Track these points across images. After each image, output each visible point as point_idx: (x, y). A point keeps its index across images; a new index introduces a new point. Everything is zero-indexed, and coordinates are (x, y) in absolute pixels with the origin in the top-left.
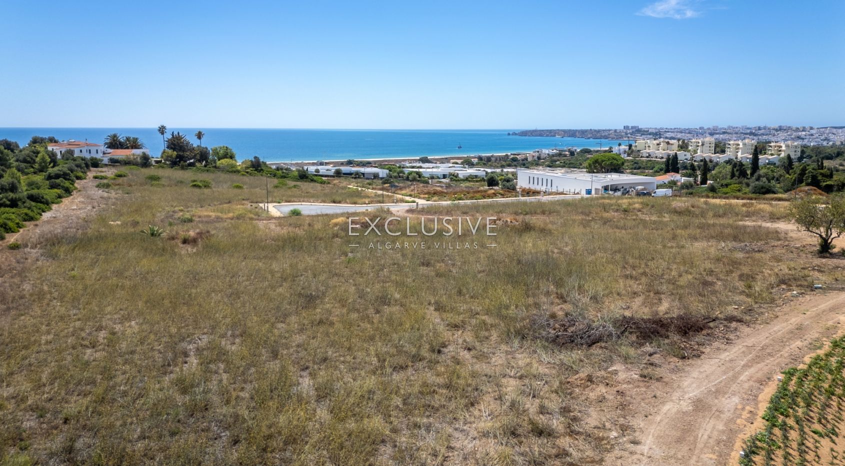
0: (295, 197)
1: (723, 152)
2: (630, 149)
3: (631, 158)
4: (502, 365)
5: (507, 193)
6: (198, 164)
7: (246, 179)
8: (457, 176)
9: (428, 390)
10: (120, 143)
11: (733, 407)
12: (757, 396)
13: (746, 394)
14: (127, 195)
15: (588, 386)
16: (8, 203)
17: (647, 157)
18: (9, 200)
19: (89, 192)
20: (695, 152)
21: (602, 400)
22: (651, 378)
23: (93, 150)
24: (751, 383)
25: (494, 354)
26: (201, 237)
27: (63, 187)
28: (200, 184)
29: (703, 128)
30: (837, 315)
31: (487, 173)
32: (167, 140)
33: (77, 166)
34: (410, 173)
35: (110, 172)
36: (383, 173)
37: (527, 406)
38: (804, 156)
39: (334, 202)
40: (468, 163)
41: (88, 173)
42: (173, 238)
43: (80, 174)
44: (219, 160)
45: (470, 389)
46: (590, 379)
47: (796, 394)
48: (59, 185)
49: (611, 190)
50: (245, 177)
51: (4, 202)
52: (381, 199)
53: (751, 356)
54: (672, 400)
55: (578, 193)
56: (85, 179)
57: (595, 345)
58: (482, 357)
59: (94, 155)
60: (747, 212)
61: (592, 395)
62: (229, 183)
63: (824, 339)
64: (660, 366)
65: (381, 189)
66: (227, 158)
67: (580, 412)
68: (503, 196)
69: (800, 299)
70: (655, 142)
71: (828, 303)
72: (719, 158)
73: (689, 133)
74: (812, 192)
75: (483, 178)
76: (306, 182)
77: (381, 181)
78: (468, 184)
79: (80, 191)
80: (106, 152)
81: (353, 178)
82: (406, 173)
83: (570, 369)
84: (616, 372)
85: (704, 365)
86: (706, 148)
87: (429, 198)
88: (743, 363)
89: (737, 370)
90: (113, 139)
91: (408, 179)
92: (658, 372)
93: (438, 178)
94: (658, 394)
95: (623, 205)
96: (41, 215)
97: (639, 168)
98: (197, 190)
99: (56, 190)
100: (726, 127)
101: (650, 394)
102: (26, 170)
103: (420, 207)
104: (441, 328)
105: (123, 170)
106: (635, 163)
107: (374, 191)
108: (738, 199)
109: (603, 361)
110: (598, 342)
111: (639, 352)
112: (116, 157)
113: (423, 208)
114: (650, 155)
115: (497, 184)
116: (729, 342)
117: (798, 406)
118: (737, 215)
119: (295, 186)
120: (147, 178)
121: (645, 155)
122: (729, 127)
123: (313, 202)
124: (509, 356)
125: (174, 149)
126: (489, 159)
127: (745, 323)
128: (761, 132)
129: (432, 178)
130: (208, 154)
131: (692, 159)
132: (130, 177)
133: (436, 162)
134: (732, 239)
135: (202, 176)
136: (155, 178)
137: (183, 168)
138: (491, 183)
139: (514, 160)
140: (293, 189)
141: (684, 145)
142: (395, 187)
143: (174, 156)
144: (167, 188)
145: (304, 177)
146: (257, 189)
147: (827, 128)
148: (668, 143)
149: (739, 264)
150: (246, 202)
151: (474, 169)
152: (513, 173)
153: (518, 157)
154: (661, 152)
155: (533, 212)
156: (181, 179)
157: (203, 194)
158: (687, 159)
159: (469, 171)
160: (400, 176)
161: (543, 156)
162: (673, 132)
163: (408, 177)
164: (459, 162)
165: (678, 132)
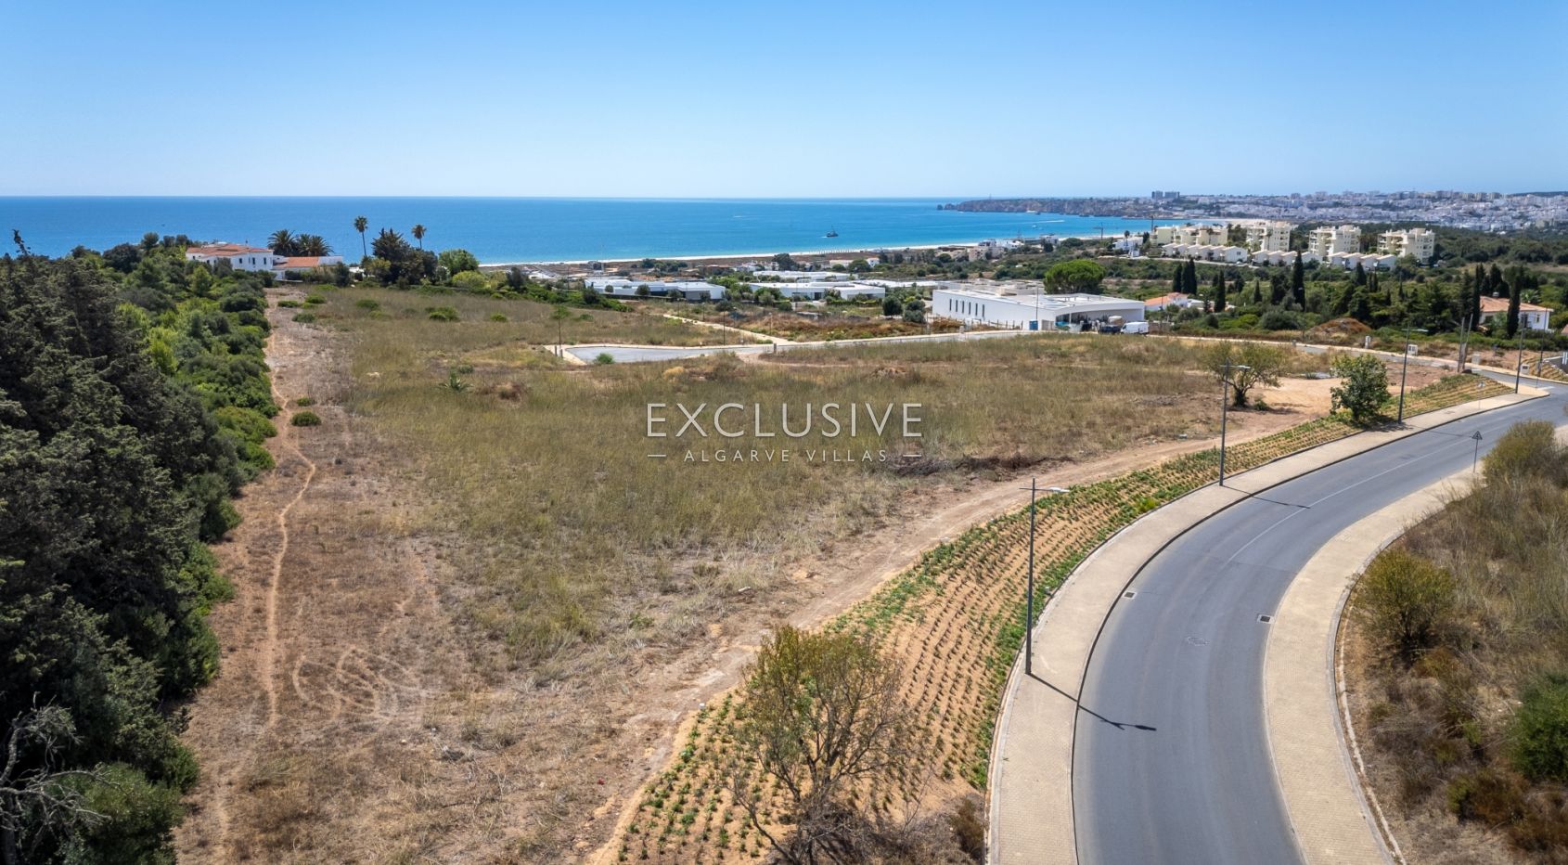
0: (593, 335)
1: (1304, 246)
2: (1145, 241)
3: (1146, 258)
4: (851, 487)
5: (909, 328)
6: (424, 281)
7: (505, 305)
8: (838, 296)
10: (293, 244)
14: (346, 333)
15: (913, 496)
17: (1174, 256)
19: (290, 329)
20: (1257, 247)
21: (919, 501)
22: (962, 491)
23: (259, 258)
25: (847, 481)
26: (518, 390)
27: (255, 322)
28: (444, 316)
30: (1163, 457)
31: (887, 289)
32: (372, 242)
34: (761, 292)
35: (296, 295)
36: (716, 291)
38: (1441, 255)
39: (652, 343)
40: (860, 268)
41: (268, 297)
42: (486, 392)
43: (261, 300)
44: (454, 273)
45: (823, 498)
46: (916, 492)
48: (253, 320)
49: (1073, 321)
50: (501, 301)
52: (721, 338)
54: (968, 502)
55: (1017, 328)
56: (269, 306)
57: (930, 475)
58: (836, 483)
59: (259, 267)
61: (914, 500)
62: (483, 313)
63: (1129, 471)
64: (974, 485)
65: (717, 321)
66: (466, 269)
67: (901, 506)
68: (903, 332)
69: (1151, 445)
70: (1189, 230)
73: (1272, 205)
74: (1349, 327)
75: (880, 300)
76: (596, 308)
77: (714, 306)
78: (853, 311)
79: (277, 326)
80: (278, 261)
81: (668, 300)
82: (754, 290)
83: (904, 488)
84: (937, 488)
85: (1009, 485)
86: (1275, 240)
87: (791, 336)
90: (283, 238)
91: (757, 302)
92: (970, 488)
93: (808, 299)
94: (962, 498)
95: (1063, 347)
97: (1158, 276)
98: (441, 324)
99: (251, 327)
100: (1340, 194)
101: (955, 498)
102: (177, 294)
103: (779, 350)
105: (316, 292)
106: (1151, 267)
107: (708, 325)
108: (1234, 338)
109: (932, 483)
110: (934, 473)
111: (964, 477)
112: (296, 270)
113: (784, 352)
114: (1178, 253)
115: (899, 312)
119: (584, 317)
120: (357, 305)
121: (1169, 253)
122: (1346, 194)
123: (622, 344)
124: (859, 483)
125: (386, 257)
126: (899, 258)
127: (1075, 462)
129: (797, 299)
130: (436, 262)
131: (1249, 261)
132: (330, 302)
133: (804, 265)
134: (1154, 391)
135: (439, 302)
136: (370, 306)
137: (402, 288)
138: (891, 308)
139: (945, 259)
140: (583, 322)
141: (1240, 234)
142: (740, 317)
143: (387, 268)
144: (397, 322)
145: (592, 299)
146: (527, 322)
147: (1525, 195)
148: (1210, 232)
149: (1129, 415)
150: (524, 343)
151: (868, 282)
152: (931, 289)
153: (951, 254)
154: (1197, 248)
155: (936, 357)
156: (409, 307)
157: (454, 330)
158: (1241, 260)
159: (858, 287)
160: (743, 297)
161: (995, 252)
162: (1243, 203)
163: (757, 299)
164: (845, 265)
165: (1253, 203)
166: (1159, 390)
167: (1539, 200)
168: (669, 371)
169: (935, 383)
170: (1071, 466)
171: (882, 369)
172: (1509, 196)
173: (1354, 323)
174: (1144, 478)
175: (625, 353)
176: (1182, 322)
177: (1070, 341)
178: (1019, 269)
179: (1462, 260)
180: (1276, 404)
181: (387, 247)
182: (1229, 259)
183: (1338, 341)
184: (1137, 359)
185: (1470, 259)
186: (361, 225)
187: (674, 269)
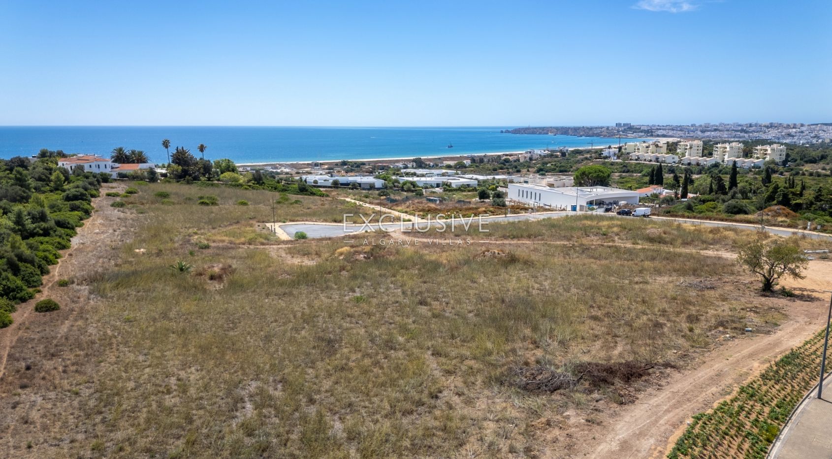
0: (298, 216)
1: (711, 154)
2: (619, 151)
3: (620, 161)
4: (484, 410)
5: (496, 209)
6: (202, 178)
7: (250, 194)
8: (450, 185)
9: (429, 433)
10: (126, 156)
11: (649, 448)
12: (667, 438)
13: (660, 436)
14: (141, 215)
15: (546, 429)
16: (41, 232)
17: (636, 160)
18: (42, 230)
19: (106, 212)
20: (683, 155)
21: (555, 441)
22: (593, 423)
23: (102, 164)
24: (667, 426)
25: (478, 398)
26: (225, 273)
27: (83, 209)
28: (207, 201)
29: (695, 125)
30: (753, 361)
31: (479, 181)
32: (172, 154)
33: (91, 184)
34: (405, 184)
35: (121, 188)
36: (379, 183)
37: (501, 446)
38: (789, 159)
39: (335, 221)
40: (460, 167)
41: (100, 190)
42: (201, 274)
43: (94, 192)
44: (222, 173)
45: (459, 431)
46: (548, 423)
47: (697, 436)
48: (79, 207)
50: (247, 191)
51: (38, 231)
53: (674, 401)
54: (606, 442)
55: (564, 210)
56: (99, 196)
57: (556, 392)
58: (469, 402)
59: (103, 170)
60: (713, 239)
61: (549, 437)
62: (234, 199)
63: (736, 385)
64: (602, 412)
65: (378, 204)
66: (229, 171)
67: (538, 451)
68: (493, 213)
69: (730, 343)
70: (644, 145)
71: (749, 349)
72: (706, 161)
73: (681, 130)
74: (781, 211)
75: (475, 188)
76: (306, 195)
77: (377, 193)
78: (459, 196)
79: (97, 211)
80: (114, 166)
81: (350, 188)
82: (401, 182)
83: (536, 414)
84: (568, 417)
85: (636, 410)
86: (694, 151)
87: (424, 216)
88: (665, 408)
89: (659, 414)
90: (119, 152)
91: (403, 190)
92: (600, 417)
93: (432, 187)
94: (597, 435)
95: (603, 228)
96: (70, 241)
97: (628, 171)
98: (205, 208)
99: (76, 212)
100: (718, 124)
101: (591, 436)
102: (42, 189)
104: (437, 374)
105: (133, 185)
106: (624, 166)
107: (372, 206)
108: (710, 220)
109: (561, 407)
110: (559, 389)
111: (589, 398)
112: (124, 172)
114: (639, 158)
115: (488, 197)
116: (660, 388)
117: (696, 446)
118: (704, 242)
119: (297, 202)
120: (156, 195)
121: (634, 158)
122: (721, 124)
123: (316, 221)
124: (490, 401)
125: (179, 164)
126: (481, 160)
127: (677, 369)
128: (752, 129)
129: (426, 188)
130: (211, 166)
131: (679, 162)
132: (140, 193)
133: (429, 164)
134: (691, 273)
135: (208, 192)
136: (164, 195)
137: (188, 183)
138: (483, 195)
139: (507, 161)
140: (295, 205)
141: (673, 148)
142: (393, 201)
143: (180, 170)
144: (178, 207)
145: (304, 189)
146: (261, 205)
147: (817, 124)
148: (657, 146)
149: (690, 303)
150: (254, 222)
151: (467, 176)
152: (504, 181)
153: (510, 158)
154: (650, 155)
155: (519, 235)
156: (188, 196)
157: (212, 212)
158: (674, 162)
159: (462, 180)
160: (395, 186)
161: (535, 157)
162: (665, 129)
163: (403, 187)
164: (452, 164)
165: (670, 129)
166: (695, 272)
167: (825, 128)
168: (340, 250)
169: (528, 264)
170: (677, 375)
171: (488, 251)
172: (809, 125)
173: (784, 209)
174: (750, 393)
175: (316, 229)
176: (668, 207)
177: (605, 223)
178: (550, 167)
179: (802, 162)
180: (795, 289)
181: (181, 158)
182: (668, 162)
183: (786, 224)
184: (660, 240)
185: (807, 162)
186: (166, 144)
187: (357, 167)
